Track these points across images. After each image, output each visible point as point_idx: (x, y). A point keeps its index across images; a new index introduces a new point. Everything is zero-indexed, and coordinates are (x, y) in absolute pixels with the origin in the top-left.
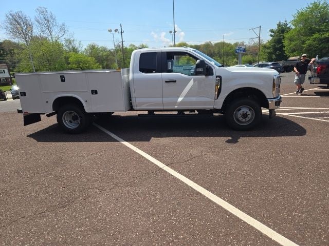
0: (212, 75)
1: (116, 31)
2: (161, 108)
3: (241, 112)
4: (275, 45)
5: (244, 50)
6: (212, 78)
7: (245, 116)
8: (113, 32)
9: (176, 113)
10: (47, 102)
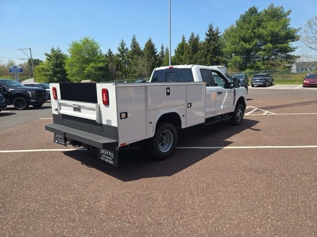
5: (21, 70)
10: (151, 123)
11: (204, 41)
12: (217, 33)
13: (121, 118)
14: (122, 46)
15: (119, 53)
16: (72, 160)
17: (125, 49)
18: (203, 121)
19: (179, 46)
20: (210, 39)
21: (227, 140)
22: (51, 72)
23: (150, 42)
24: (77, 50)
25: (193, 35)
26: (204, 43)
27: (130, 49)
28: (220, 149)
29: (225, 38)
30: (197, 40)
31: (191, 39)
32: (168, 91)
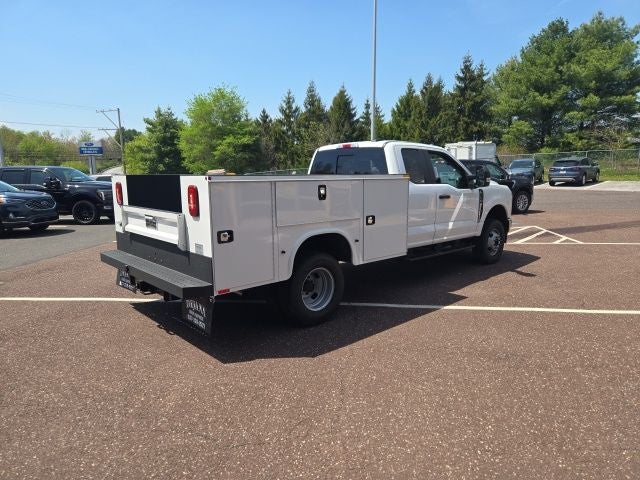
3: (494, 238)
5: (100, 150)
10: (283, 252)
11: (452, 91)
12: (481, 75)
13: (220, 242)
14: (289, 102)
15: (280, 116)
16: (144, 318)
17: (294, 108)
18: (403, 252)
19: (401, 101)
20: (466, 88)
21: (455, 293)
22: (153, 155)
23: (342, 94)
24: (202, 111)
25: (429, 81)
26: (452, 94)
27: (303, 110)
28: (434, 310)
29: (498, 84)
30: (439, 88)
31: (425, 88)
32: (322, 192)
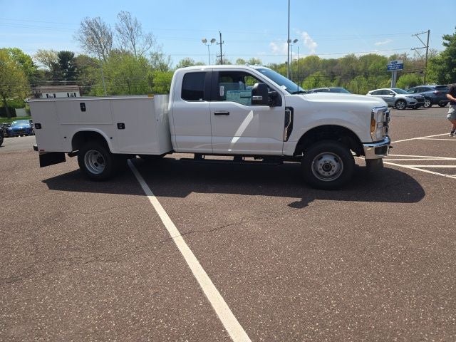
0: (280, 105)
1: (213, 41)
2: (209, 150)
3: (322, 162)
4: (450, 59)
5: (402, 66)
6: (280, 110)
7: (327, 167)
8: (209, 43)
9: (232, 158)
13: (36, 128)
22: (443, 66)
